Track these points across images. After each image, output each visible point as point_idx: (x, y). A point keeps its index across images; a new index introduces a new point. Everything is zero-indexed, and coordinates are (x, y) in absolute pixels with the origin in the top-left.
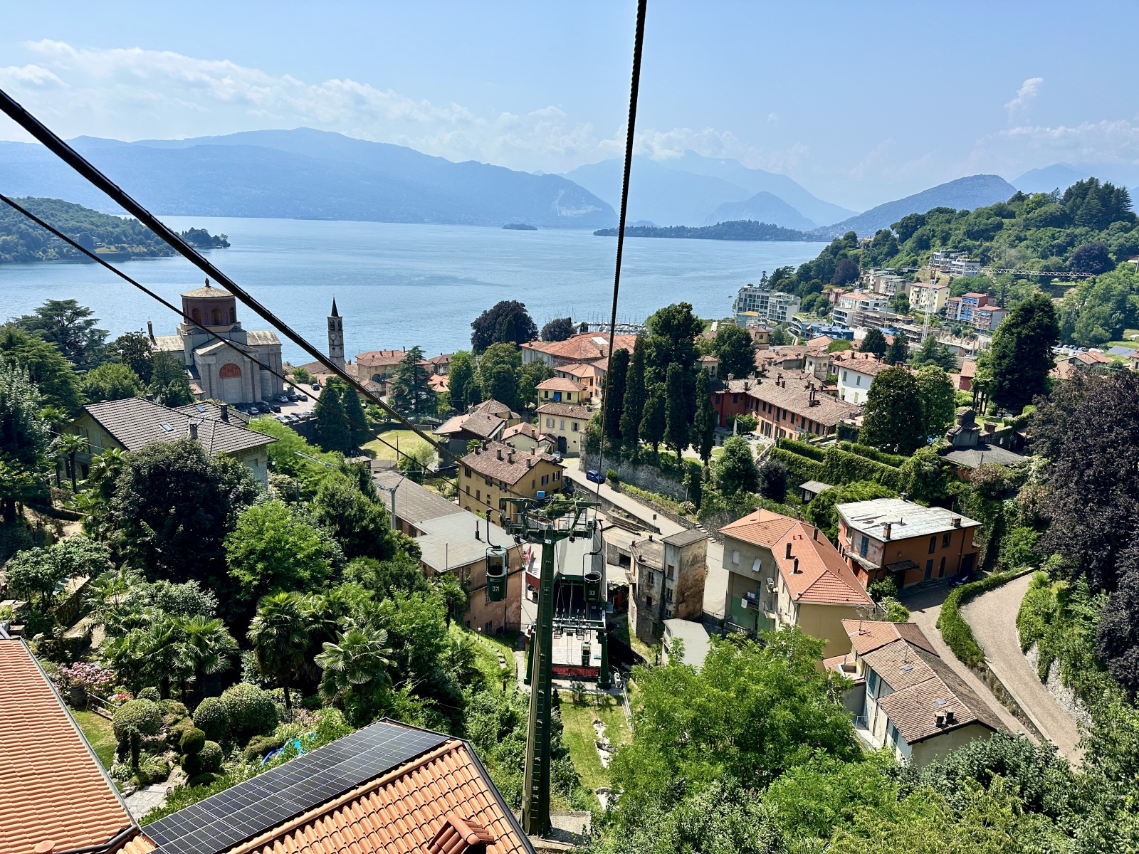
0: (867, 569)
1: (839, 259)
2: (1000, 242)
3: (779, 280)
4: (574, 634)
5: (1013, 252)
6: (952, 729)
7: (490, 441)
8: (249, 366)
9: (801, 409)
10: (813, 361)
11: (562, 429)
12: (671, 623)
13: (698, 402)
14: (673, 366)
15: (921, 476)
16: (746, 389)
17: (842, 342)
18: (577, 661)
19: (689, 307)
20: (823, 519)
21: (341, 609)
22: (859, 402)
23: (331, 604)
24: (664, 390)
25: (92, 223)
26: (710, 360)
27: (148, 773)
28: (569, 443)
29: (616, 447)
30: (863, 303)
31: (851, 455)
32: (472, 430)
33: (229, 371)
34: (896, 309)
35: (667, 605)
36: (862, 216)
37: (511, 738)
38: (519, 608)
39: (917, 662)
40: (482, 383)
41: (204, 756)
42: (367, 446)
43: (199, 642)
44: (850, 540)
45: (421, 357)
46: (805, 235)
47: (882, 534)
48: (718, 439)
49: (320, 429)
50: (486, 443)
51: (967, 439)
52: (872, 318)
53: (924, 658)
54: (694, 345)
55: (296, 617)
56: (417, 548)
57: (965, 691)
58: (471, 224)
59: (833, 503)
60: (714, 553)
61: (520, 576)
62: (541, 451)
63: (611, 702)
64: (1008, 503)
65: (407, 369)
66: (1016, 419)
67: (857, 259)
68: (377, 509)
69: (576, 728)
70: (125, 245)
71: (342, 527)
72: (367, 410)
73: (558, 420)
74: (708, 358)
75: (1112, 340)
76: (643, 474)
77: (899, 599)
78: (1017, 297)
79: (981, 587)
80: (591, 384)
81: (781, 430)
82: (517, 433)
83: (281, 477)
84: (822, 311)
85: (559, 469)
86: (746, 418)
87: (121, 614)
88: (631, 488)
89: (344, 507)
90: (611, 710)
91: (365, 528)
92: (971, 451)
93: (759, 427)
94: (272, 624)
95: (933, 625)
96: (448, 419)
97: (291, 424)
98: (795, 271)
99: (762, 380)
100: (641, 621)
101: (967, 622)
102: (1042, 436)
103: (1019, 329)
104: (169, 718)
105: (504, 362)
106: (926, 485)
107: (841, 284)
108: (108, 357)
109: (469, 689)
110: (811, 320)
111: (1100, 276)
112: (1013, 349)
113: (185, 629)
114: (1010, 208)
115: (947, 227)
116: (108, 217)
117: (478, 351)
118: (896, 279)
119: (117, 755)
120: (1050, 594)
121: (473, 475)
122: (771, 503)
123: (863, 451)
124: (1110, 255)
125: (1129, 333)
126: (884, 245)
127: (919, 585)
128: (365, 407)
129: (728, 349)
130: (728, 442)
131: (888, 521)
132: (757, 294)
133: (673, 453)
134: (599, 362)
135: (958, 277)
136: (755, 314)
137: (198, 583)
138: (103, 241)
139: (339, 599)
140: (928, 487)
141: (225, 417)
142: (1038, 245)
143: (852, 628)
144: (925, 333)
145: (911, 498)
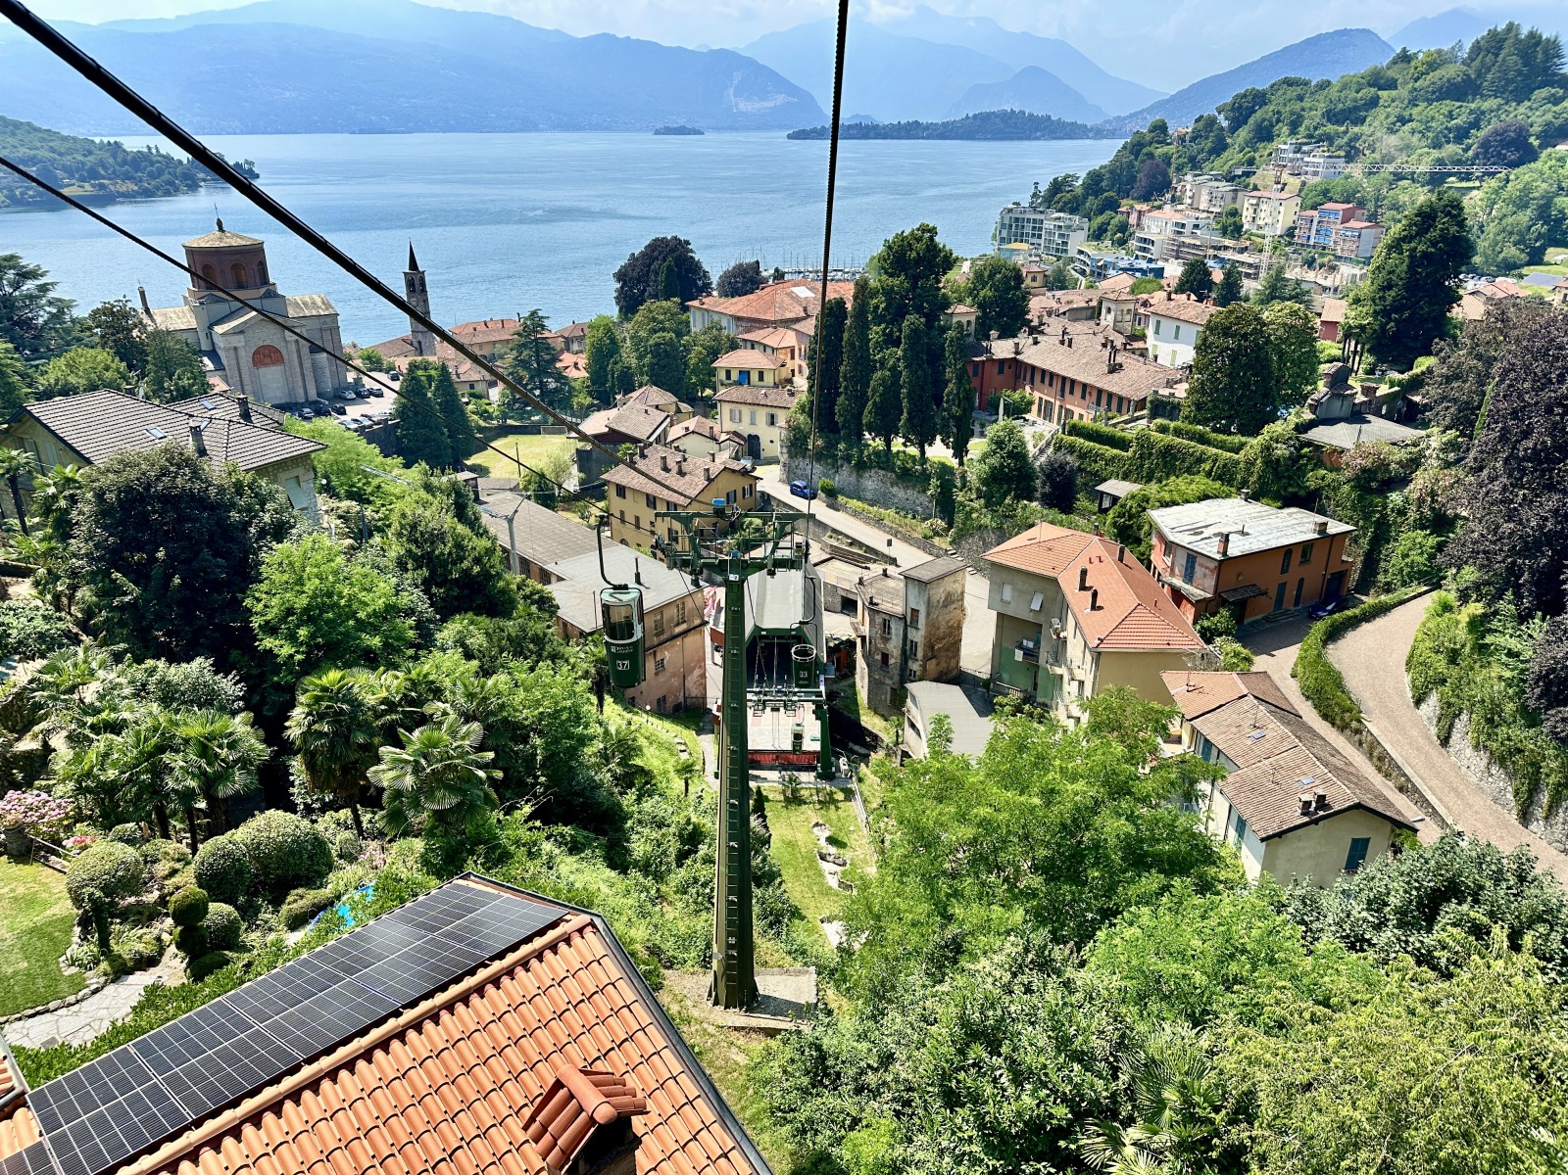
0: (1194, 600)
1: (1143, 162)
2: (1374, 126)
3: (1059, 196)
4: (782, 709)
5: (1393, 140)
6: (1323, 818)
7: (651, 444)
8: (293, 347)
9: (1096, 377)
10: (1113, 307)
11: (753, 423)
12: (913, 687)
13: (949, 373)
14: (912, 319)
15: (1271, 464)
16: (1017, 353)
17: (1150, 282)
18: (787, 745)
19: (933, 231)
20: (1130, 533)
21: (430, 690)
22: (1179, 363)
23: (414, 684)
24: (899, 359)
25: (53, 150)
26: (964, 312)
27: (125, 956)
28: (764, 443)
29: (831, 446)
30: (1177, 224)
31: (1169, 439)
32: (623, 429)
33: (266, 356)
34: (1224, 232)
35: (910, 663)
36: (1173, 98)
37: (695, 861)
38: (703, 676)
39: (1271, 726)
40: (634, 362)
41: (209, 927)
42: (475, 460)
43: (204, 751)
44: (1168, 561)
45: (543, 327)
46: (1091, 130)
47: (1215, 550)
48: (977, 429)
49: (404, 436)
50: (645, 447)
51: (1338, 408)
52: (1190, 246)
53: (1281, 720)
54: (939, 289)
55: (356, 704)
56: (551, 599)
57: (1340, 764)
58: (608, 129)
59: (1144, 509)
60: (976, 590)
61: (702, 633)
62: (724, 457)
63: (836, 797)
64: (1395, 498)
65: (524, 345)
66: (1406, 376)
67: (1167, 159)
68: (484, 543)
69: (789, 835)
70: (106, 182)
71: (432, 572)
72: (471, 407)
73: (746, 411)
74: (961, 309)
75: (1529, 264)
76: (871, 482)
77: (1239, 638)
78: (1396, 207)
79: (1356, 617)
80: (793, 358)
81: (1067, 410)
82: (688, 432)
83: (345, 504)
84: (1119, 239)
85: (752, 482)
86: (1017, 396)
87: (86, 713)
88: (854, 503)
89: (432, 543)
90: (837, 808)
91: (466, 572)
92: (1342, 426)
93: (1035, 408)
94: (321, 717)
95: (1287, 673)
96: (587, 416)
97: (361, 430)
98: (1080, 182)
99: (1040, 338)
100: (874, 686)
101: (1337, 666)
102: (1444, 398)
103: (1413, 245)
104: (162, 868)
105: (663, 329)
106: (1278, 476)
107: (1146, 198)
108: (79, 340)
109: (631, 795)
110: (1104, 252)
111: (1516, 170)
112: (1403, 275)
113: (183, 732)
114: (1391, 73)
115: (1298, 106)
116: (75, 139)
117: (626, 314)
118: (1225, 187)
119: (77, 930)
120: (1458, 622)
121: (628, 493)
122: (1054, 513)
123: (1187, 433)
124: (1532, 140)
125: (1553, 254)
126: (1207, 138)
127: (1266, 619)
128: (467, 404)
129: (989, 294)
130: (992, 430)
131: (1225, 531)
132: (1027, 216)
133: (913, 451)
134: (802, 323)
135: (1312, 180)
136: (1024, 246)
137: (211, 661)
138: (71, 176)
139: (425, 676)
140: (1280, 479)
141: (246, 416)
142: (1428, 129)
143: (1175, 682)
144: (1264, 265)
145: (1255, 497)
